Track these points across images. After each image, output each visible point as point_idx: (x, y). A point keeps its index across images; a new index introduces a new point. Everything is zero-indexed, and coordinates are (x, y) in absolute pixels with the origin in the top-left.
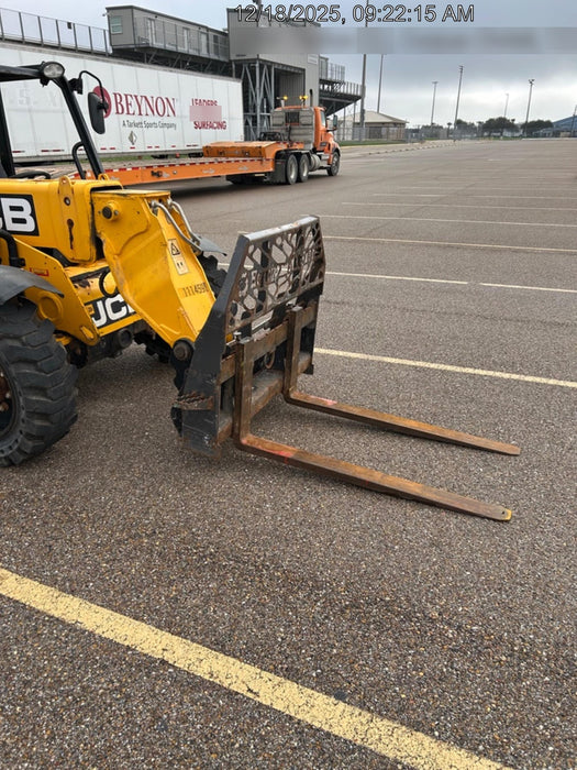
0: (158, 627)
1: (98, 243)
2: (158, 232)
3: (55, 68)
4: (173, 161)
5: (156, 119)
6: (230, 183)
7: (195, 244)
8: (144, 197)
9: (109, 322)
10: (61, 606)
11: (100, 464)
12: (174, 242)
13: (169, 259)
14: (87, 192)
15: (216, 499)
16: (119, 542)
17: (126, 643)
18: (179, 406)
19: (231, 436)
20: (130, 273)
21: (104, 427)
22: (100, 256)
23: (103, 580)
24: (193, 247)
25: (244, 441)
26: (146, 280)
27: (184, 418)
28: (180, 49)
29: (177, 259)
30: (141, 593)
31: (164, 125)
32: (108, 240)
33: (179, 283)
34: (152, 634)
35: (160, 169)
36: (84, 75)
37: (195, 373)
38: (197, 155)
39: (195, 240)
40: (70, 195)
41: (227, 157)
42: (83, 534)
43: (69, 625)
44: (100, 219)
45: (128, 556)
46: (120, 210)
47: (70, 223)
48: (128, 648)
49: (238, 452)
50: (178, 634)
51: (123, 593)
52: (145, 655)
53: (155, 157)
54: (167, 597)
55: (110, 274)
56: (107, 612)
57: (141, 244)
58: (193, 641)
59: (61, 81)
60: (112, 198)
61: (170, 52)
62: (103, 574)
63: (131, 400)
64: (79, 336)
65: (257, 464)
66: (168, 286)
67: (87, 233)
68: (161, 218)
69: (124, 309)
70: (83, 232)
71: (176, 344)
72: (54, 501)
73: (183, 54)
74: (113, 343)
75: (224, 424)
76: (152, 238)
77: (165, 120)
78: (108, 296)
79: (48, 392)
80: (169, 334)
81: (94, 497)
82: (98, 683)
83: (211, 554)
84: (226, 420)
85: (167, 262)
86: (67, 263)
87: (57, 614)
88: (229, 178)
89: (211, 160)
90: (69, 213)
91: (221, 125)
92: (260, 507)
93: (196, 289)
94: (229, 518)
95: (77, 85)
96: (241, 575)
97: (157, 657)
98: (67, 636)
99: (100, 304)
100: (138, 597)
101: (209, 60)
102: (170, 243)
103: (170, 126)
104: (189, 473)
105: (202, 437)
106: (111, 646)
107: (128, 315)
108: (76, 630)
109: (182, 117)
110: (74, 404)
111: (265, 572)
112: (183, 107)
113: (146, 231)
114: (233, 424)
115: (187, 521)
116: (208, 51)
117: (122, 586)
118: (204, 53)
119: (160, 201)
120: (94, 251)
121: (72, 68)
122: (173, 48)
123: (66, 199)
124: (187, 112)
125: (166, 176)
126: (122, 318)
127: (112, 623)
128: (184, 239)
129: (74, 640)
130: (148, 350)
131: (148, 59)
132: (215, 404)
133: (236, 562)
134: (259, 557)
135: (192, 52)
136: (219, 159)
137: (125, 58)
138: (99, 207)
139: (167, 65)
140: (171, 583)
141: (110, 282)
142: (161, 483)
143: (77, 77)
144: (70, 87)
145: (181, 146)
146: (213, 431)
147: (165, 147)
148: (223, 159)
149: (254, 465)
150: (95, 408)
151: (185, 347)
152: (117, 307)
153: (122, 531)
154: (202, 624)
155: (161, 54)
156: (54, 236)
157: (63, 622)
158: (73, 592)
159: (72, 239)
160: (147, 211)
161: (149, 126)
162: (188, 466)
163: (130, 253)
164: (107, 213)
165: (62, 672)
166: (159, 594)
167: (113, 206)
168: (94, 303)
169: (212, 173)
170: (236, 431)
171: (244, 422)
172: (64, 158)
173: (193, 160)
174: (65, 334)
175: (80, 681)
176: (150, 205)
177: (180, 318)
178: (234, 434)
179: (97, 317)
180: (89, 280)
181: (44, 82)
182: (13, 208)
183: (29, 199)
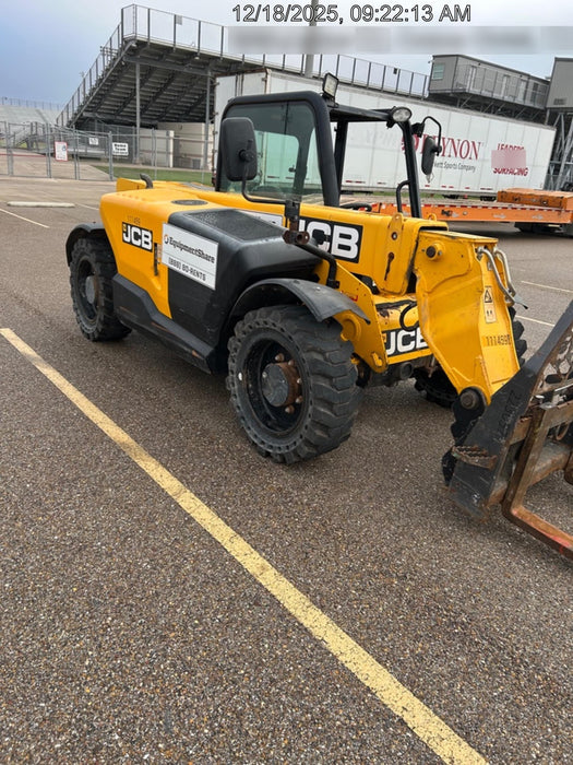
0: (401, 681)
1: (412, 280)
2: (477, 278)
3: (404, 112)
4: (465, 202)
5: (458, 161)
6: (518, 230)
7: (510, 294)
8: (471, 242)
9: (397, 353)
10: (310, 617)
11: (359, 487)
12: (489, 290)
13: (481, 306)
14: (416, 230)
15: (474, 565)
16: (370, 573)
17: (367, 684)
18: (459, 457)
19: (501, 502)
20: (435, 312)
21: (366, 451)
22: (411, 289)
23: (351, 607)
24: (508, 298)
25: (514, 512)
26: (452, 322)
27: (456, 469)
28: (496, 96)
29: (488, 307)
30: (387, 636)
31: (463, 167)
32: (423, 277)
33: (484, 331)
34: (394, 685)
35: (452, 209)
36: (429, 121)
37: (483, 426)
38: (489, 198)
39: (511, 290)
40: (398, 230)
41: (523, 203)
42: (337, 553)
43: (315, 639)
44: (421, 257)
45: (377, 590)
46: (444, 251)
47: (391, 256)
48: (368, 690)
49: (502, 520)
50: (421, 698)
51: (368, 628)
52: (384, 705)
53: (446, 196)
54: (412, 651)
55: (415, 309)
56: (352, 642)
57: (456, 286)
58: (435, 712)
59: (405, 126)
60: (439, 239)
61: (485, 98)
62: (350, 600)
63: (394, 432)
64: (368, 361)
65: (522, 540)
66: (473, 332)
67: (405, 267)
68: (483, 263)
69: (413, 343)
70: (400, 267)
71: (464, 391)
72: (315, 510)
73: (497, 101)
74: (394, 373)
75: (499, 487)
76: (470, 282)
77: (467, 162)
78: (404, 328)
79: (335, 408)
80: (459, 378)
81: (350, 518)
82: (337, 713)
83: (463, 623)
84: (502, 485)
85: (478, 309)
86: (376, 291)
87: (306, 624)
88: (517, 225)
89: (506, 205)
90: (393, 247)
91: (522, 172)
92: (522, 591)
93: (499, 341)
94: (486, 590)
95: (419, 128)
96: (495, 660)
97: (397, 713)
98: (312, 650)
99: (393, 334)
100: (383, 639)
101: (523, 106)
102: (485, 289)
103: (468, 168)
104: (446, 525)
105: (471, 494)
106: (352, 679)
107: (415, 349)
108: (321, 648)
109: (484, 160)
110: (351, 424)
111: (522, 668)
112: (486, 152)
113: (466, 274)
114: (507, 491)
115: (440, 576)
116: (524, 99)
117: (368, 620)
118: (519, 100)
119: (485, 247)
120: (406, 285)
121: (418, 113)
122: (488, 94)
123: (394, 233)
124: (489, 156)
125: (455, 216)
126: (408, 352)
127: (356, 656)
128: (501, 288)
129: (319, 658)
130: (416, 386)
131: (461, 104)
132: (497, 464)
133: (490, 643)
134: (517, 649)
135: (507, 99)
136: (514, 205)
137: (441, 103)
138: (424, 245)
139: (478, 110)
140: (417, 638)
141: (412, 317)
142: (416, 527)
143: (421, 122)
144: (411, 131)
145: (475, 189)
146: (486, 493)
147: (459, 188)
148: (517, 206)
149: (519, 541)
150: (360, 430)
151: (474, 396)
152: (406, 341)
153: (374, 563)
154: (447, 698)
155: (475, 100)
156: (372, 266)
157: (310, 634)
158: (322, 608)
159: (388, 271)
160: (471, 255)
161: (448, 166)
162: (445, 517)
163: (442, 293)
164: (431, 252)
165: (305, 685)
166: (404, 644)
167: (439, 246)
168: (388, 333)
169: (503, 218)
170: (509, 499)
171: (519, 492)
172: (363, 189)
173: (486, 203)
174: (355, 356)
175: (320, 703)
176: (476, 250)
177: (477, 366)
178: (506, 502)
179: (388, 346)
180: (389, 311)
181: (390, 125)
182: (342, 236)
183: (359, 229)
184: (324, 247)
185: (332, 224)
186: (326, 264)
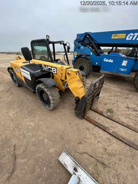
2: (77, 78)
3: (63, 42)
8: (75, 72)
14: (65, 69)
18: (76, 112)
25: (85, 117)
29: (79, 82)
32: (68, 77)
33: (78, 87)
40: (62, 69)
44: (67, 74)
47: (62, 74)
57: (73, 79)
59: (64, 44)
70: (64, 75)
71: (76, 97)
76: (75, 79)
90: (62, 72)
93: (81, 87)
99: (65, 84)
105: (79, 115)
132: (82, 111)
138: (67, 72)
146: (81, 115)
151: (78, 98)
159: (62, 76)
163: (71, 81)
164: (68, 74)
167: (69, 72)
181: (61, 44)
182: (53, 69)
183: (56, 68)
184: (51, 71)
185: (51, 67)
186: (51, 74)
